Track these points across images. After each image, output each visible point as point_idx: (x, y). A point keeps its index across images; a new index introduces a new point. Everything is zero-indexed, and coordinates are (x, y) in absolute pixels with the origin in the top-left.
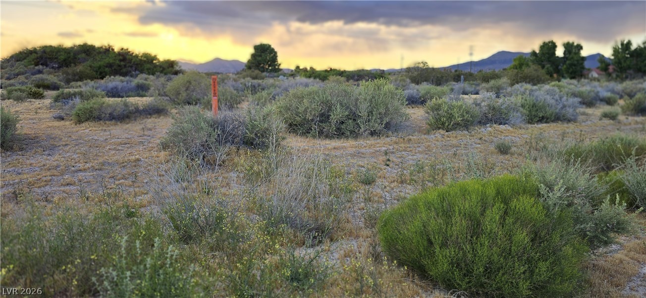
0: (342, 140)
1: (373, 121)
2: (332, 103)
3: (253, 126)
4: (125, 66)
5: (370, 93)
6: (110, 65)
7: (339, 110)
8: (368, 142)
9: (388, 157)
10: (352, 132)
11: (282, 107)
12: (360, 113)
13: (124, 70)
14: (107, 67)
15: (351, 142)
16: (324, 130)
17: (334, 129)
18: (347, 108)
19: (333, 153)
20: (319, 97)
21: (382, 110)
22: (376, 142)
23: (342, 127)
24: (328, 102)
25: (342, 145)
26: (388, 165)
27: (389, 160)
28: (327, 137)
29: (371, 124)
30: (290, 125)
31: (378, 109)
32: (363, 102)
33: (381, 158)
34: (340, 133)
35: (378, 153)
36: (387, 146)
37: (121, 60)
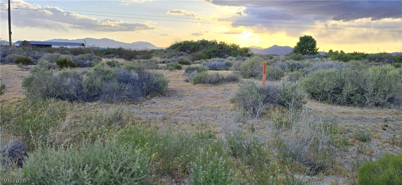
0: (350, 108)
1: (377, 96)
2: (345, 81)
3: (285, 94)
4: (222, 52)
5: (376, 76)
6: (214, 52)
7: (350, 86)
8: (371, 110)
9: (386, 124)
10: (359, 102)
11: (308, 82)
12: (367, 89)
13: (221, 54)
14: (212, 52)
15: (357, 109)
16: (337, 99)
17: (345, 99)
18: (357, 85)
19: (341, 115)
20: (335, 76)
21: (387, 89)
22: (378, 111)
23: (352, 98)
24: (342, 80)
25: (349, 111)
26: (385, 130)
27: (387, 126)
28: (339, 104)
29: (376, 98)
30: (312, 94)
31: (383, 87)
32: (370, 81)
33: (381, 124)
34: (349, 102)
35: (379, 120)
36: (388, 115)
37: (220, 49)
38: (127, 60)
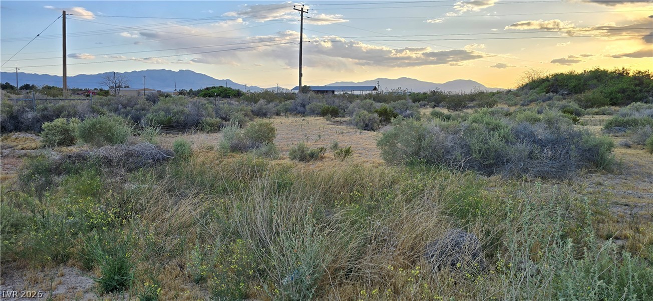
4: (641, 91)
6: (623, 91)
13: (639, 95)
14: (619, 92)
37: (636, 85)
38: (452, 110)
